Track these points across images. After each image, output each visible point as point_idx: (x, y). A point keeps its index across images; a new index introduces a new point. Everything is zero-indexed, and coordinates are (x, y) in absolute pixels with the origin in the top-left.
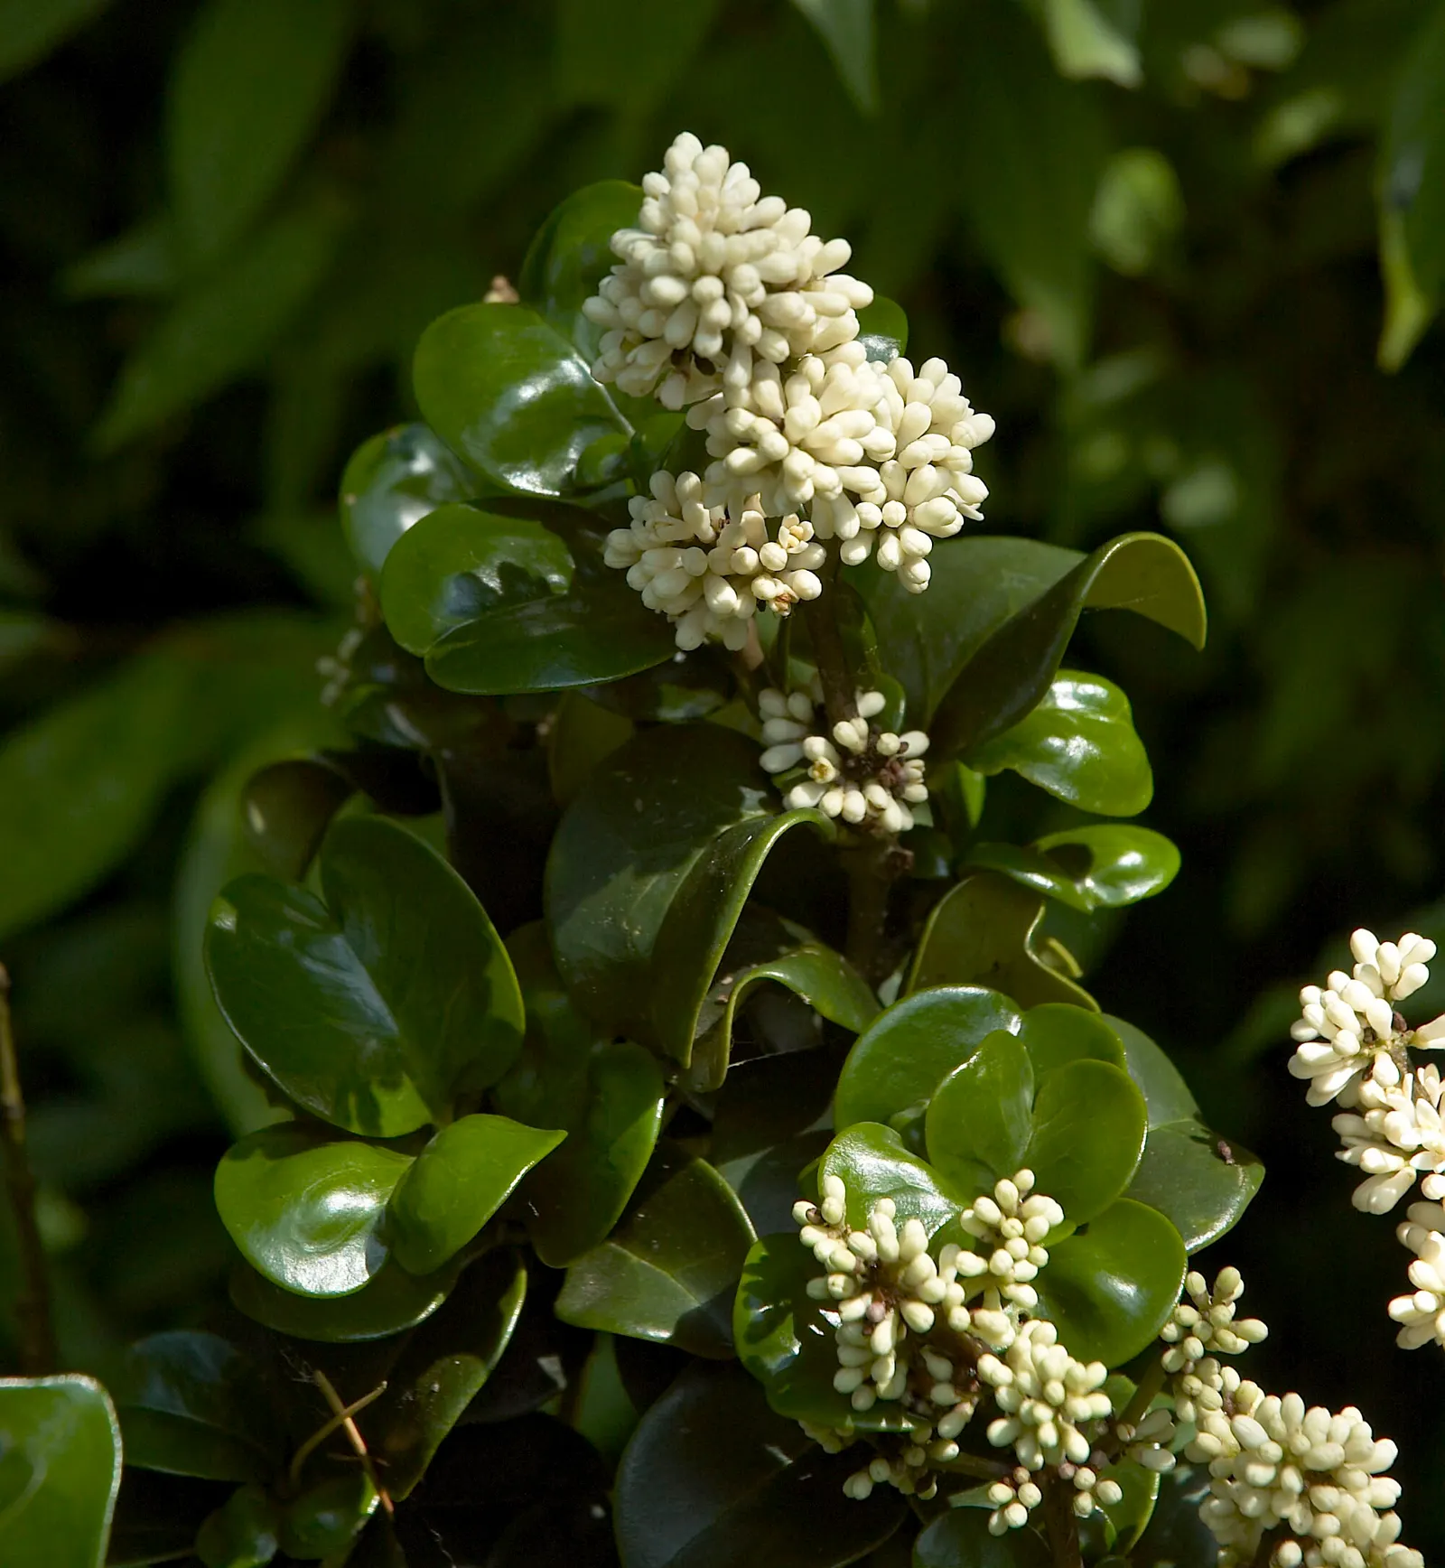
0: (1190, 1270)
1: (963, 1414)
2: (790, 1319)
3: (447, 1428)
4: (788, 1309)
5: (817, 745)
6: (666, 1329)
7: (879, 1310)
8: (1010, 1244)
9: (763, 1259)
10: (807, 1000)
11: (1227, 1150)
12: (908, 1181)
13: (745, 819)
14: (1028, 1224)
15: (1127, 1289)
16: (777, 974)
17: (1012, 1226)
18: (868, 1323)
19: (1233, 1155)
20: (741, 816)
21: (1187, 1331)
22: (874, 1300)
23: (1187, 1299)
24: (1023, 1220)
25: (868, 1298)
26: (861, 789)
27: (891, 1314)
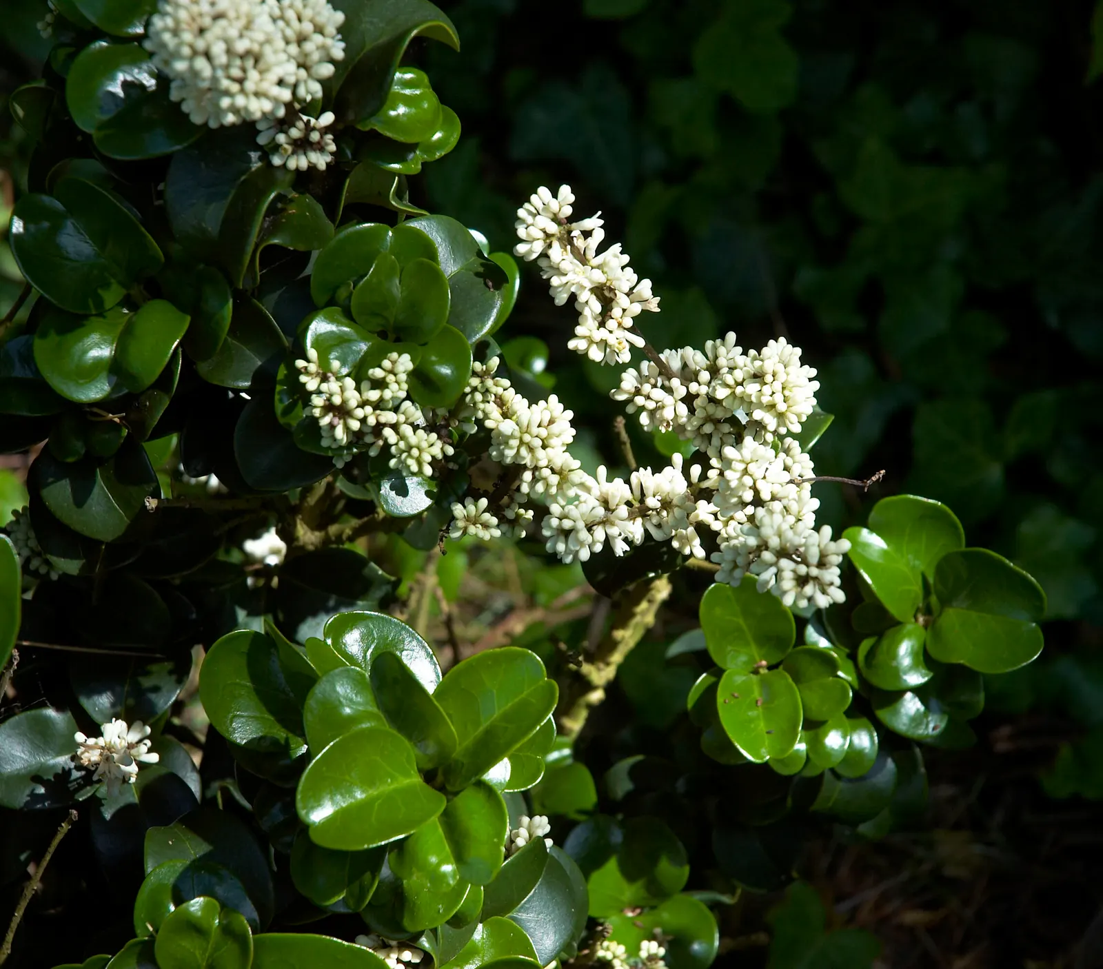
0: (474, 361)
1: (379, 445)
2: (300, 402)
3: (156, 423)
4: (298, 400)
5: (281, 138)
6: (246, 381)
7: (336, 421)
8: (390, 386)
9: (286, 375)
10: (292, 249)
11: (490, 284)
12: (346, 337)
13: (253, 169)
14: (398, 376)
15: (446, 370)
16: (276, 241)
17: (391, 378)
18: (332, 427)
19: (493, 287)
20: (251, 168)
21: (475, 389)
22: (334, 416)
23: (475, 374)
24: (395, 375)
25: (331, 415)
26: (305, 154)
27: (341, 422)
